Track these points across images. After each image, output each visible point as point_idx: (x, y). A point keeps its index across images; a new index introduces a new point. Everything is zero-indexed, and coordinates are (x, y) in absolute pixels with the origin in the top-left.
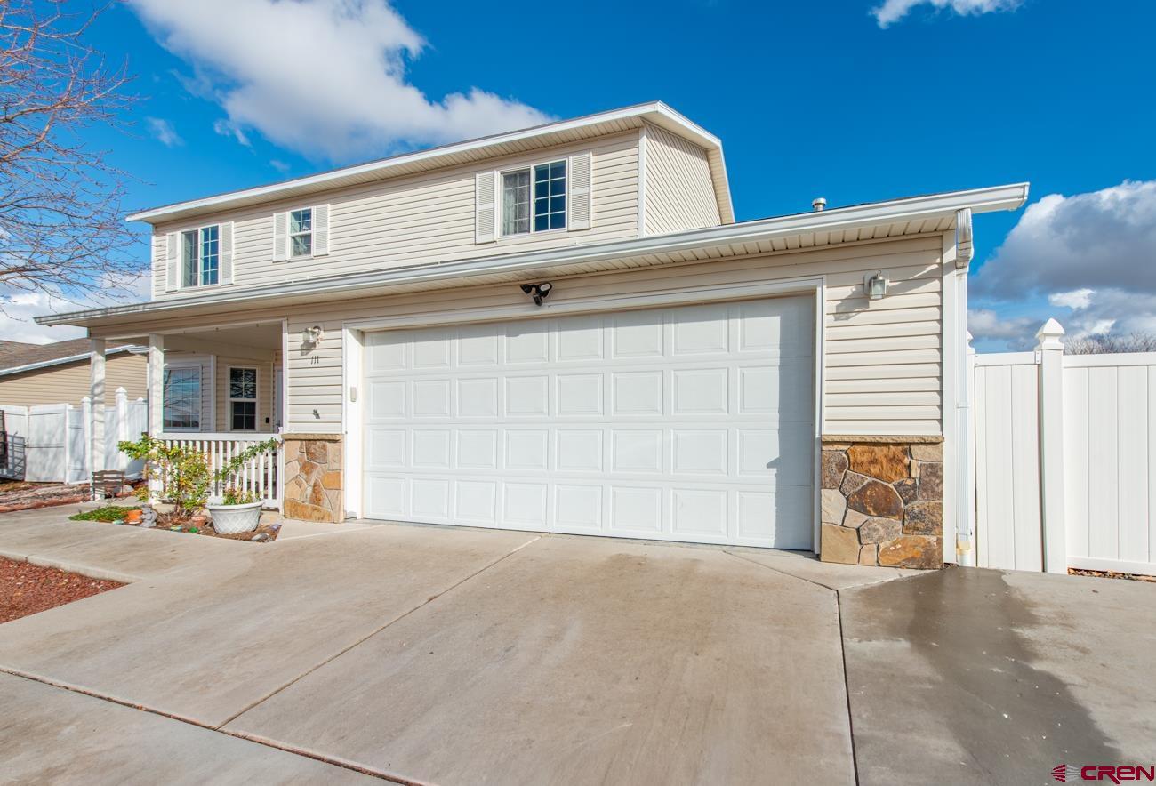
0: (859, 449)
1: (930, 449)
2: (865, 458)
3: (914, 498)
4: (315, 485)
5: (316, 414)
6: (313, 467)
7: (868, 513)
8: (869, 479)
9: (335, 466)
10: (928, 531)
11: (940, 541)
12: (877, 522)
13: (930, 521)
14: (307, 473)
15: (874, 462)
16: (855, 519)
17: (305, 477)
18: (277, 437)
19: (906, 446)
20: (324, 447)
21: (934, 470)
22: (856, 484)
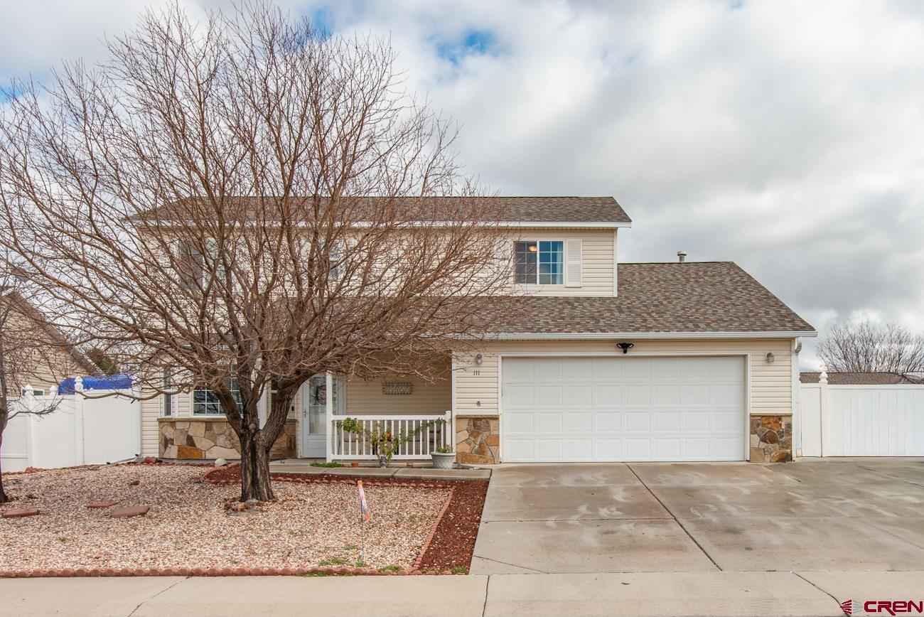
0: (764, 418)
1: (788, 418)
2: (766, 422)
3: (783, 436)
4: (481, 444)
5: (479, 403)
6: (479, 433)
7: (767, 443)
8: (768, 430)
9: (495, 433)
10: (787, 448)
11: (791, 451)
12: (770, 445)
13: (788, 444)
14: (475, 437)
15: (769, 423)
16: (763, 445)
17: (473, 439)
18: (447, 417)
19: (779, 417)
20: (487, 422)
21: (789, 426)
22: (763, 432)
